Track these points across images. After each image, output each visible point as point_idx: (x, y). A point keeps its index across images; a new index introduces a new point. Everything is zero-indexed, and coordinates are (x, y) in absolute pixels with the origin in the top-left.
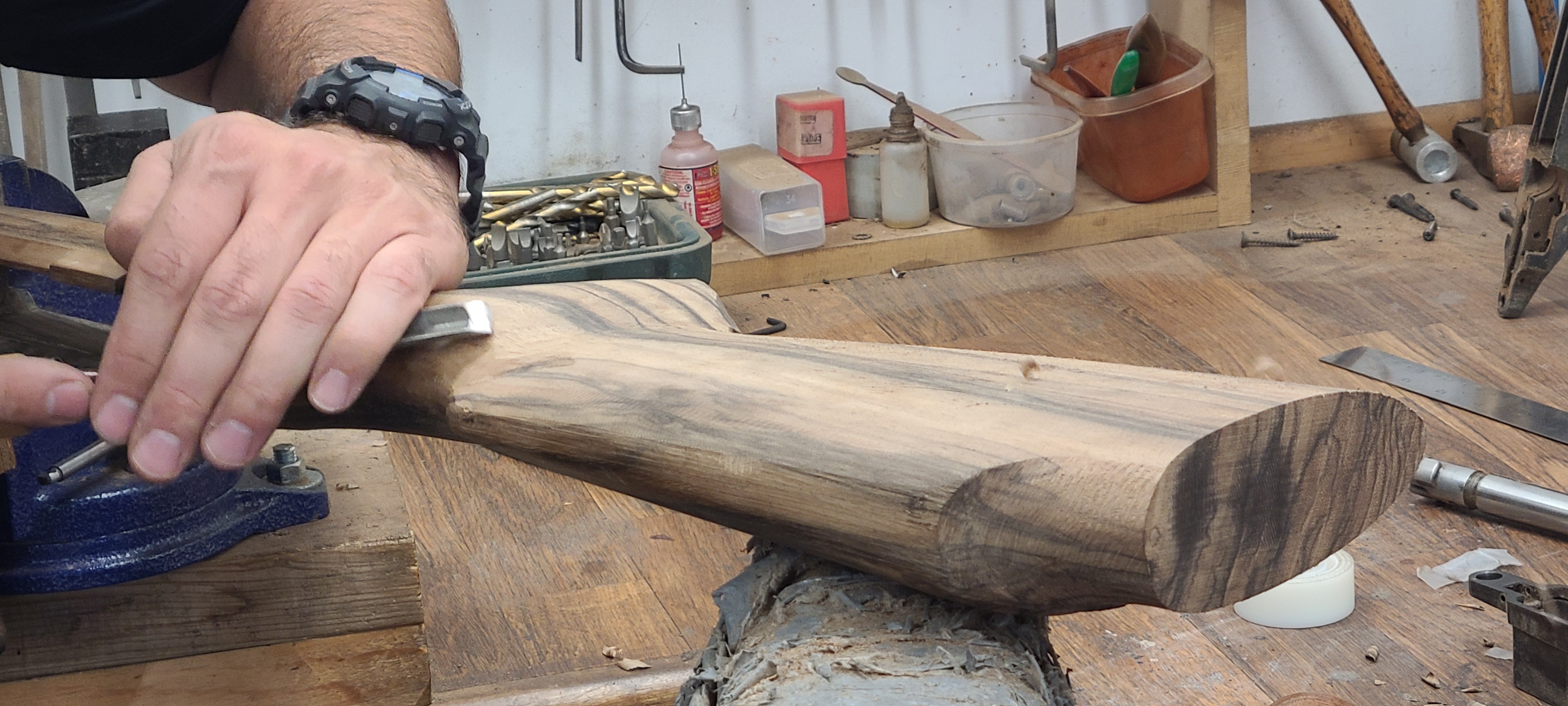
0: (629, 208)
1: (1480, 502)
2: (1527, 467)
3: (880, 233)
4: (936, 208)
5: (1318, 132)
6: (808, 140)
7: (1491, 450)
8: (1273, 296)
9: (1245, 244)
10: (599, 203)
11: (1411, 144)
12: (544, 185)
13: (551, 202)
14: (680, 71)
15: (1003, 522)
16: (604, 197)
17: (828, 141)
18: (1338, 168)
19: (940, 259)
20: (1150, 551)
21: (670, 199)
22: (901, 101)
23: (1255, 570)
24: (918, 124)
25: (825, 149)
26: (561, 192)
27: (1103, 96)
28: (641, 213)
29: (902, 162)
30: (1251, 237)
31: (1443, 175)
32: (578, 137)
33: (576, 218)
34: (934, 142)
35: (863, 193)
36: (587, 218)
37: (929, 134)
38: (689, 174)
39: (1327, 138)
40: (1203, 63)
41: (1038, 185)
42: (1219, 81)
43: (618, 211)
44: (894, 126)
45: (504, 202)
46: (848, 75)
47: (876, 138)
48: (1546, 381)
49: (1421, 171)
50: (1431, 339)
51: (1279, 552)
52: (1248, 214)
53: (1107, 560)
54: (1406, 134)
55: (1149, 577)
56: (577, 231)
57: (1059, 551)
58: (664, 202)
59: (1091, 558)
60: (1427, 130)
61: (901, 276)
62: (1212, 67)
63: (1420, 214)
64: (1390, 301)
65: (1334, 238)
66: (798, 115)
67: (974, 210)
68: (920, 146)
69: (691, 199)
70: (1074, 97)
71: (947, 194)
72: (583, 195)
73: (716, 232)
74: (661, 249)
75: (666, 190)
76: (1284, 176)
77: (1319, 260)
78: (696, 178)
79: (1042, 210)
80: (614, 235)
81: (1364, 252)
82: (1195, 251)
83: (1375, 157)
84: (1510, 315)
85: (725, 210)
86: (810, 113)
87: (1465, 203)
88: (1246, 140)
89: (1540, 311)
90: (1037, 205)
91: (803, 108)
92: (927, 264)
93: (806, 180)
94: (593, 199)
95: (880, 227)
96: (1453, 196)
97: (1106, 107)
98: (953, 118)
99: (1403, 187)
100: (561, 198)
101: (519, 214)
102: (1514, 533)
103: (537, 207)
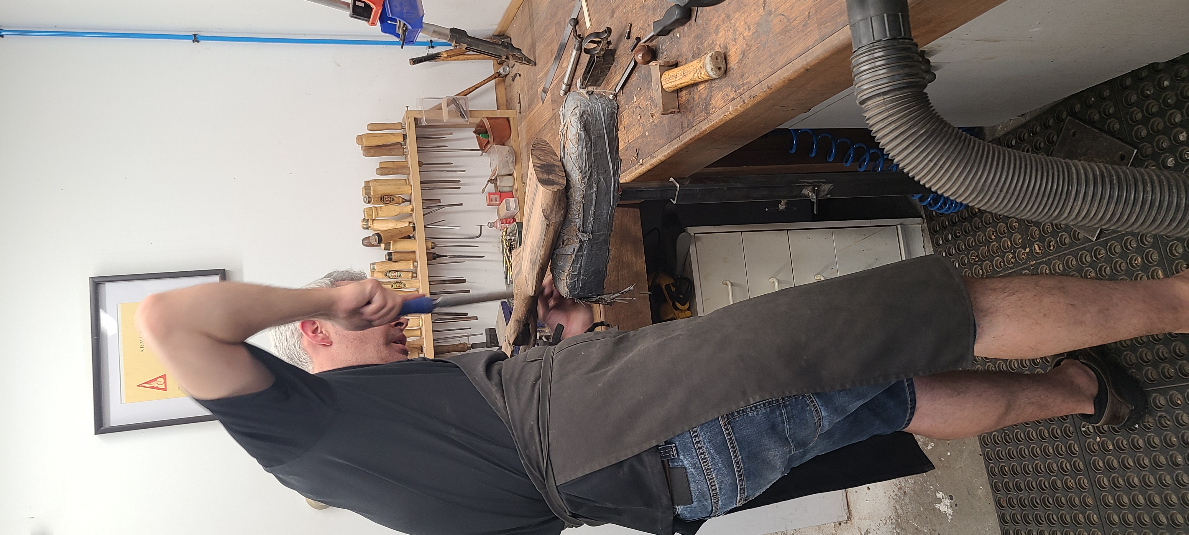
0: (508, 238)
1: (569, 83)
2: (564, 71)
3: (515, 186)
4: (511, 175)
5: (498, 93)
6: (496, 201)
7: (560, 77)
8: (530, 110)
9: (520, 113)
10: (507, 243)
11: (501, 75)
12: (503, 254)
13: (506, 253)
14: (481, 226)
15: (551, 212)
16: (506, 242)
17: (496, 196)
18: (506, 89)
19: (521, 175)
20: (556, 190)
21: (507, 229)
22: (488, 181)
23: (560, 170)
24: (493, 178)
25: (498, 197)
26: (505, 251)
27: (489, 140)
28: (509, 235)
29: (501, 182)
30: (519, 111)
31: (508, 69)
32: (494, 246)
33: (510, 248)
34: (498, 174)
35: (508, 189)
36: (510, 246)
37: (496, 176)
38: (502, 225)
39: (500, 91)
40: (483, 119)
41: (507, 154)
42: (487, 116)
43: (509, 240)
44: (494, 183)
45: (506, 262)
46: (483, 192)
47: (496, 187)
48: (548, 61)
49: (507, 73)
50: (540, 81)
51: (557, 166)
52: (514, 111)
53: (557, 196)
54: (499, 76)
55: (560, 190)
56: (513, 248)
57: (556, 203)
58: (508, 230)
59: (557, 199)
60: (498, 71)
61: (524, 183)
62: (483, 118)
63: (515, 75)
64: (532, 87)
65: (520, 94)
66: (491, 202)
67: (512, 168)
68: (498, 177)
69: (507, 224)
70: (489, 146)
71: (508, 173)
72: (505, 246)
73: (514, 220)
74: (516, 232)
75: (505, 230)
76: (507, 100)
77: (524, 98)
78: (503, 223)
79: (512, 154)
80: (514, 241)
81: (522, 89)
82: (521, 123)
83: (504, 81)
84: (536, 65)
85: (509, 218)
86: (490, 200)
87: (513, 66)
88: (499, 111)
89: (535, 59)
90: (511, 155)
91: (489, 201)
92: (522, 177)
93: (504, 201)
94: (506, 245)
95: (514, 186)
96: (512, 68)
97: (491, 140)
98: (492, 171)
99: (509, 78)
100: (506, 251)
101: (509, 259)
102: (575, 77)
103: (508, 256)
